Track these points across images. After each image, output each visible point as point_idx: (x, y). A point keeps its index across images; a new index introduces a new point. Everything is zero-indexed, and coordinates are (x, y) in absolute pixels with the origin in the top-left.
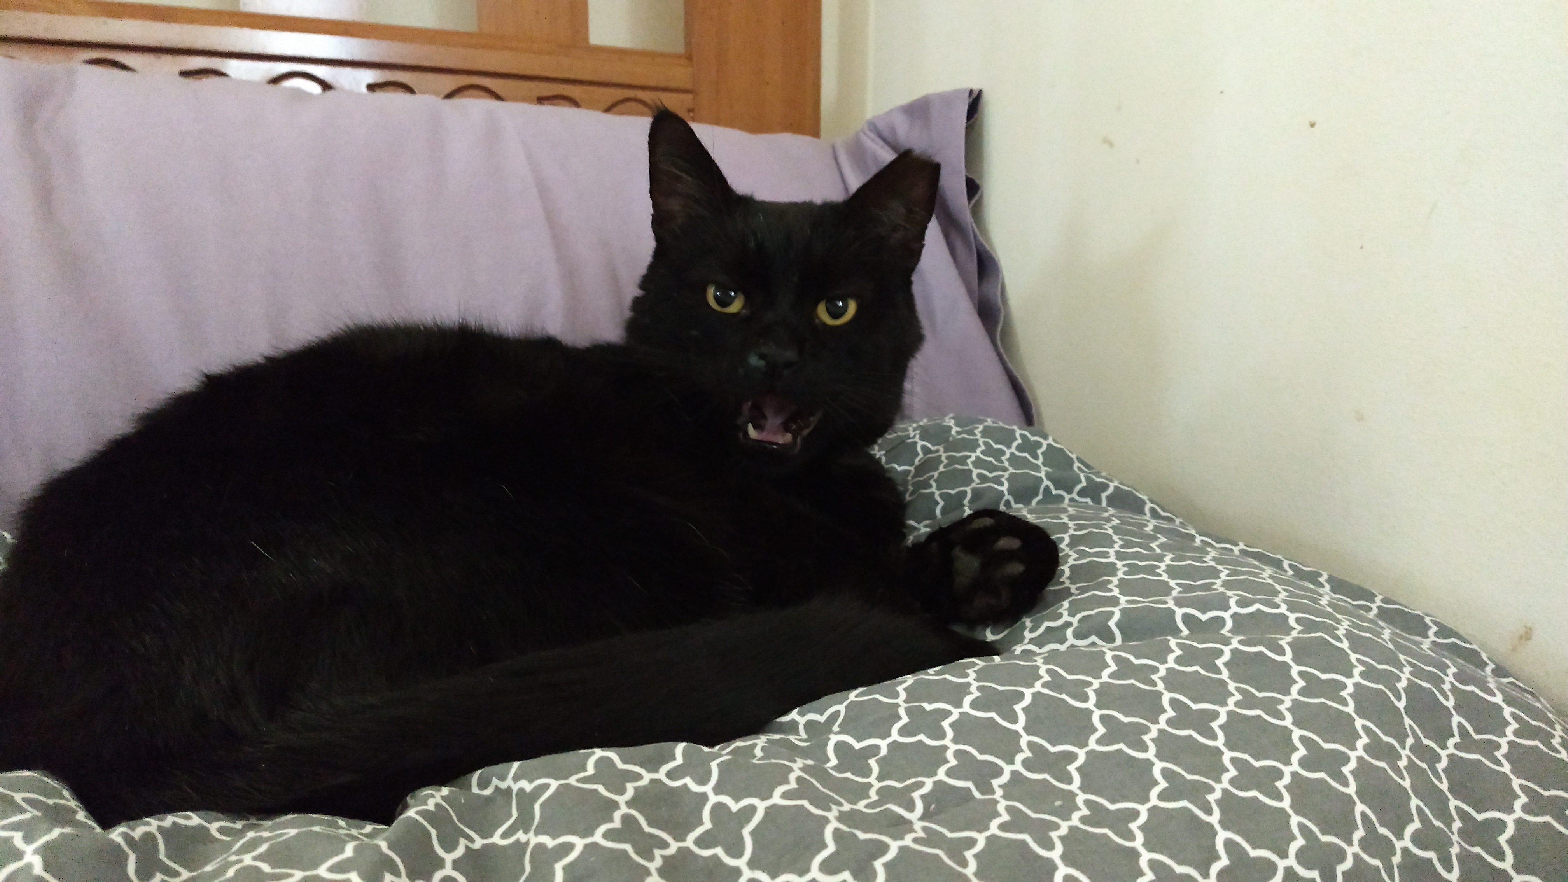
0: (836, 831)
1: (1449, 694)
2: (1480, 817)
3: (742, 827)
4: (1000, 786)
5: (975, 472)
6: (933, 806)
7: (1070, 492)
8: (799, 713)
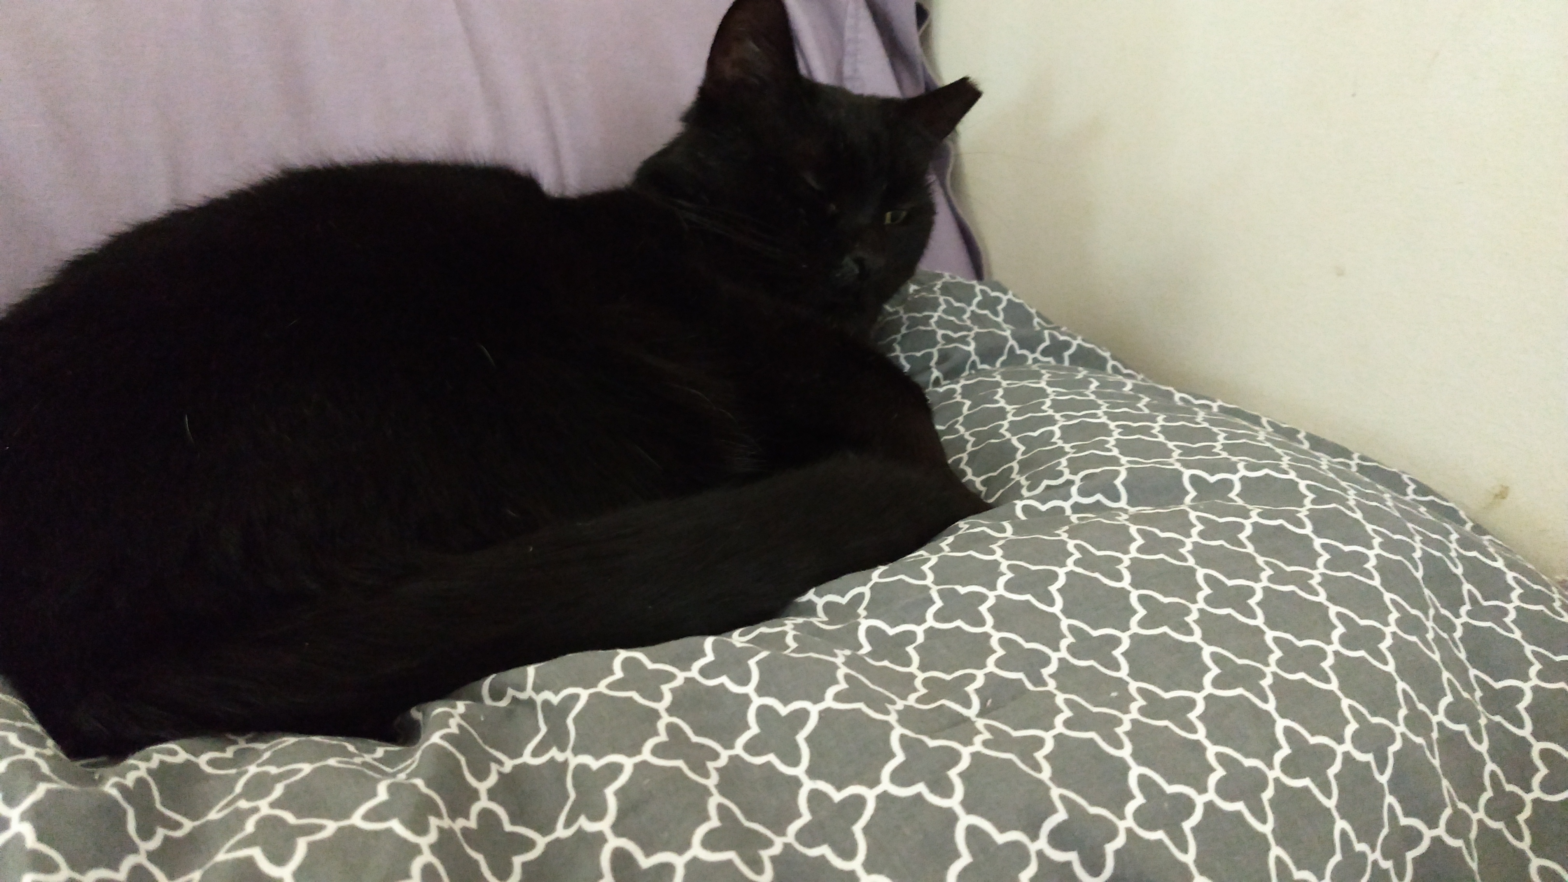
0: (903, 737)
1: (1457, 561)
2: (1498, 685)
3: (796, 733)
4: (1051, 676)
5: (940, 332)
6: (990, 701)
7: (1033, 351)
8: (816, 594)
